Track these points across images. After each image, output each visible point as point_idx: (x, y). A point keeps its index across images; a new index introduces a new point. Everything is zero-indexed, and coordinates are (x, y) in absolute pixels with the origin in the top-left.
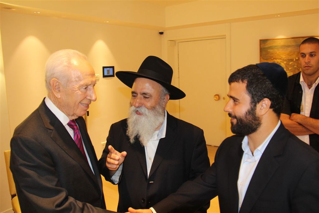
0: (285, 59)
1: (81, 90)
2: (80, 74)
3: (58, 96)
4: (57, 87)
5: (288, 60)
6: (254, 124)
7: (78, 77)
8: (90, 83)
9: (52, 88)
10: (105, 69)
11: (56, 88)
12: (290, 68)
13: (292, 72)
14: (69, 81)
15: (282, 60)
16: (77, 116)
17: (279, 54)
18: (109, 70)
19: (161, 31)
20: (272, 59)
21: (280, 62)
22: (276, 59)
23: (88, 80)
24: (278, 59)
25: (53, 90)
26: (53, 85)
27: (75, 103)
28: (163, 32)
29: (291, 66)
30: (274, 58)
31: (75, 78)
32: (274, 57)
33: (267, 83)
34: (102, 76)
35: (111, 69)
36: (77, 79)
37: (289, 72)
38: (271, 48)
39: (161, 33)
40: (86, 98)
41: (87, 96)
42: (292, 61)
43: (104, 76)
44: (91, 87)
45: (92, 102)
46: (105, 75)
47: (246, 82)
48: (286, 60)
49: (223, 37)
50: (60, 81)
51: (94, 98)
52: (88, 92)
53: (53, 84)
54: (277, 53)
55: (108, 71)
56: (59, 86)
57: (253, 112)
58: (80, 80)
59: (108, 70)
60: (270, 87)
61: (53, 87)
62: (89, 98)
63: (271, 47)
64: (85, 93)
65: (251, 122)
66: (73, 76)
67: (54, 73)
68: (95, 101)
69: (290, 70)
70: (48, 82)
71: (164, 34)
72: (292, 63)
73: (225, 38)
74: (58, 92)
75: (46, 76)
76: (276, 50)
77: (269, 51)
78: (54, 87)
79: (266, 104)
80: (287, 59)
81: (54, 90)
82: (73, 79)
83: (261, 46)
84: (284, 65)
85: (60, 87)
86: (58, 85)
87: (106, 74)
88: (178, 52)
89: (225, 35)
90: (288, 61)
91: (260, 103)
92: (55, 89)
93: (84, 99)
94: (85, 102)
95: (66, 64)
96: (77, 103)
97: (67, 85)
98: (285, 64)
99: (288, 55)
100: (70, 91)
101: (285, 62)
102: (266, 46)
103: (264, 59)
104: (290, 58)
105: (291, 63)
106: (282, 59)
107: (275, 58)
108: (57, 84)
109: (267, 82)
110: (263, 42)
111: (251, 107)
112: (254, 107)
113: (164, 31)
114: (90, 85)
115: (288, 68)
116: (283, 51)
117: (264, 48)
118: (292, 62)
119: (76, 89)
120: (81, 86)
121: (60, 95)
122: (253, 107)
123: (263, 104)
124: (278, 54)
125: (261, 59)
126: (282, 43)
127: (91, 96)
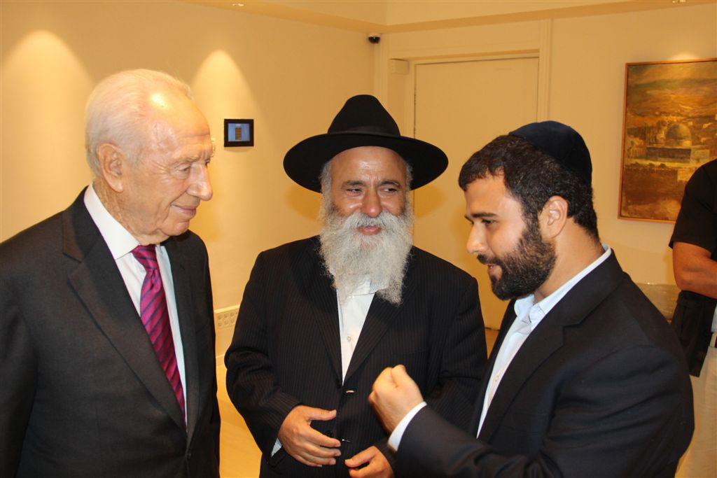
0: (690, 115)
1: (173, 174)
2: (170, 132)
3: (118, 185)
4: (115, 165)
5: (700, 117)
6: (541, 263)
7: (167, 141)
8: (196, 156)
9: (103, 167)
10: (232, 127)
11: (112, 165)
12: (703, 139)
13: (707, 148)
14: (143, 150)
15: (682, 118)
16: (166, 234)
17: (676, 101)
18: (240, 129)
19: (373, 35)
20: (657, 113)
21: (677, 121)
22: (667, 114)
23: (192, 148)
24: (673, 115)
25: (104, 171)
26: (105, 159)
27: (159, 206)
28: (378, 36)
29: (707, 132)
30: (661, 113)
31: (158, 144)
32: (662, 110)
33: (546, 162)
34: (222, 142)
35: (246, 127)
36: (163, 146)
37: (699, 149)
38: (655, 85)
39: (375, 40)
40: (186, 191)
41: (189, 187)
42: (710, 121)
43: (228, 144)
44: (201, 166)
45: (201, 201)
46: (230, 140)
47: (502, 173)
48: (693, 118)
49: (532, 55)
50: (120, 151)
51: (205, 192)
52: (192, 177)
53: (105, 157)
54: (672, 99)
55: (238, 131)
56: (119, 163)
57: (535, 235)
58: (172, 149)
59: (236, 129)
60: (555, 170)
61: (104, 164)
62: (194, 192)
63: (655, 82)
64: (184, 180)
65: (534, 260)
66: (154, 138)
67: (107, 131)
68: (210, 199)
69: (703, 144)
70: (92, 151)
71: (381, 42)
72: (709, 126)
73: (538, 57)
74: (116, 177)
75: (87, 136)
76: (669, 91)
77: (649, 92)
78: (106, 165)
79: (558, 211)
80: (696, 115)
81: (107, 172)
82: (154, 146)
83: (630, 79)
84: (689, 132)
85: (121, 165)
86: (118, 159)
87: (232, 138)
88: (415, 89)
89: (537, 51)
90: (698, 119)
91: (545, 211)
92: (110, 169)
93: (181, 195)
94: (185, 201)
95: (135, 108)
96: (163, 206)
97: (138, 159)
98: (690, 128)
99: (700, 103)
100: (147, 175)
101: (691, 123)
102: (643, 81)
103: (636, 114)
104: (705, 112)
105: (706, 126)
106: (681, 115)
107: (664, 113)
108: (115, 156)
109: (546, 160)
110: (634, 69)
111: (528, 224)
112: (533, 222)
113: (381, 34)
114: (196, 160)
115: (698, 138)
116: (686, 95)
117: (637, 86)
118: (710, 124)
119: (162, 172)
120: (173, 164)
121: (123, 185)
122: (531, 223)
123: (551, 212)
124: (673, 102)
125: (628, 114)
126: (685, 73)
127: (198, 189)
